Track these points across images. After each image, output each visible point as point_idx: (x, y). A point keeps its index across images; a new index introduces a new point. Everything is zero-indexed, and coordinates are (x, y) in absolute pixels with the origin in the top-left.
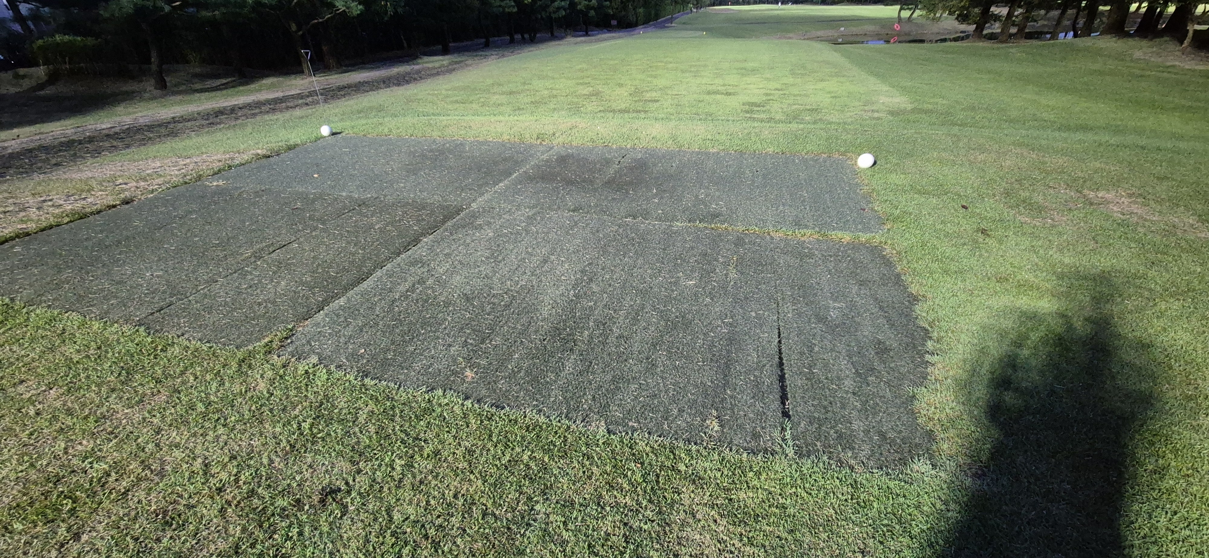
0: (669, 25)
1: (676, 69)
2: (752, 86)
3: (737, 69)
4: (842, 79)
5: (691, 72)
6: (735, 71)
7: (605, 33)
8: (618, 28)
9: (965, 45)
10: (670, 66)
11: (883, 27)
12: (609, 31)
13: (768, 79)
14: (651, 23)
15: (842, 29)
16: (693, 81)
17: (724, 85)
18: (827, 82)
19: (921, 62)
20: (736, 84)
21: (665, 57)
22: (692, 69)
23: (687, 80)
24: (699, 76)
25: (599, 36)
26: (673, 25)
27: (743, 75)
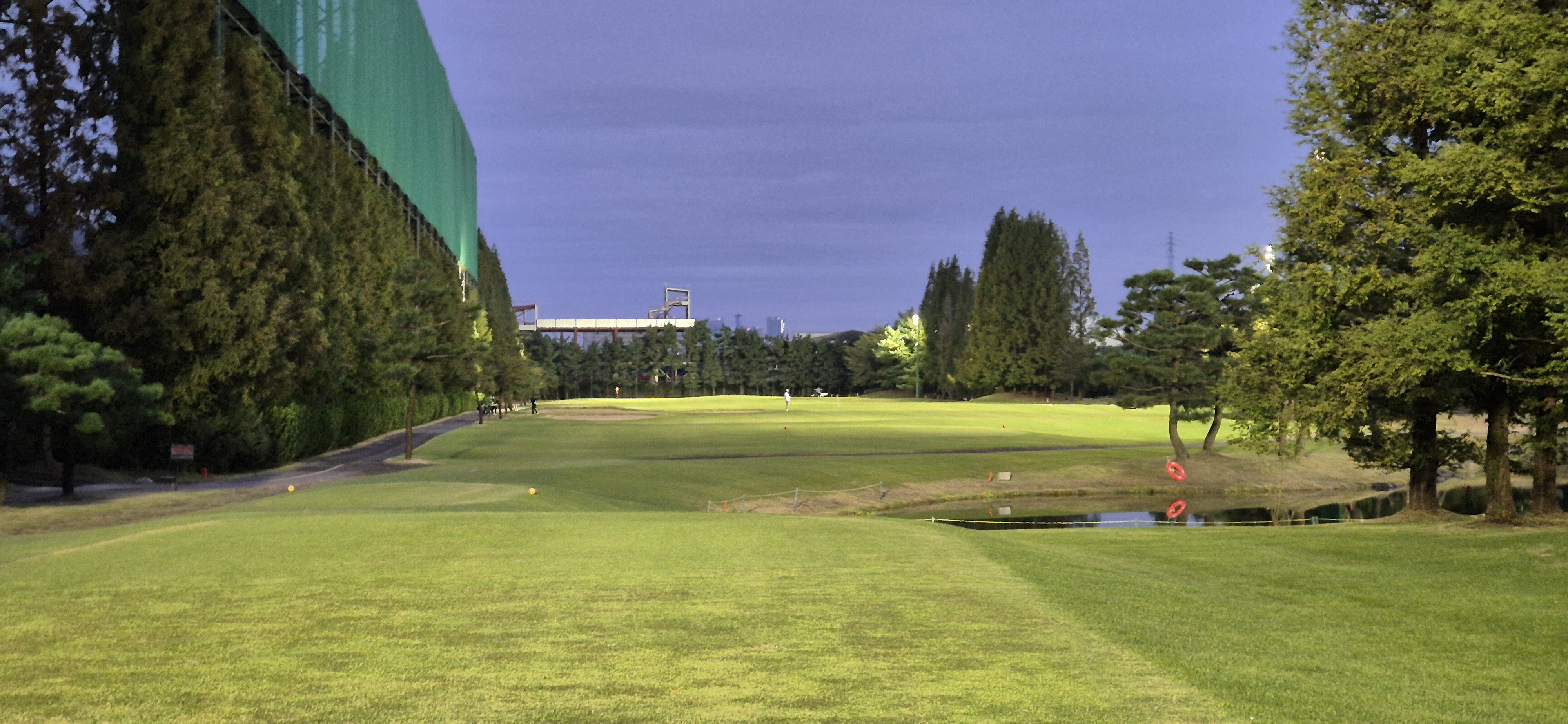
0: (401, 460)
1: (425, 631)
2: (712, 692)
3: (658, 626)
4: (1030, 660)
5: (479, 639)
6: (648, 635)
7: (142, 490)
8: (199, 471)
9: (1394, 529)
10: (400, 617)
11: (1132, 468)
12: (162, 484)
13: (770, 665)
14: (328, 454)
15: (1005, 476)
16: (491, 676)
17: (609, 690)
18: (979, 673)
19: (1271, 590)
20: (655, 683)
21: (380, 584)
22: (486, 631)
23: (468, 674)
24: (511, 657)
25: (119, 503)
26: (414, 461)
27: (679, 649)
